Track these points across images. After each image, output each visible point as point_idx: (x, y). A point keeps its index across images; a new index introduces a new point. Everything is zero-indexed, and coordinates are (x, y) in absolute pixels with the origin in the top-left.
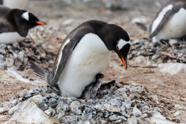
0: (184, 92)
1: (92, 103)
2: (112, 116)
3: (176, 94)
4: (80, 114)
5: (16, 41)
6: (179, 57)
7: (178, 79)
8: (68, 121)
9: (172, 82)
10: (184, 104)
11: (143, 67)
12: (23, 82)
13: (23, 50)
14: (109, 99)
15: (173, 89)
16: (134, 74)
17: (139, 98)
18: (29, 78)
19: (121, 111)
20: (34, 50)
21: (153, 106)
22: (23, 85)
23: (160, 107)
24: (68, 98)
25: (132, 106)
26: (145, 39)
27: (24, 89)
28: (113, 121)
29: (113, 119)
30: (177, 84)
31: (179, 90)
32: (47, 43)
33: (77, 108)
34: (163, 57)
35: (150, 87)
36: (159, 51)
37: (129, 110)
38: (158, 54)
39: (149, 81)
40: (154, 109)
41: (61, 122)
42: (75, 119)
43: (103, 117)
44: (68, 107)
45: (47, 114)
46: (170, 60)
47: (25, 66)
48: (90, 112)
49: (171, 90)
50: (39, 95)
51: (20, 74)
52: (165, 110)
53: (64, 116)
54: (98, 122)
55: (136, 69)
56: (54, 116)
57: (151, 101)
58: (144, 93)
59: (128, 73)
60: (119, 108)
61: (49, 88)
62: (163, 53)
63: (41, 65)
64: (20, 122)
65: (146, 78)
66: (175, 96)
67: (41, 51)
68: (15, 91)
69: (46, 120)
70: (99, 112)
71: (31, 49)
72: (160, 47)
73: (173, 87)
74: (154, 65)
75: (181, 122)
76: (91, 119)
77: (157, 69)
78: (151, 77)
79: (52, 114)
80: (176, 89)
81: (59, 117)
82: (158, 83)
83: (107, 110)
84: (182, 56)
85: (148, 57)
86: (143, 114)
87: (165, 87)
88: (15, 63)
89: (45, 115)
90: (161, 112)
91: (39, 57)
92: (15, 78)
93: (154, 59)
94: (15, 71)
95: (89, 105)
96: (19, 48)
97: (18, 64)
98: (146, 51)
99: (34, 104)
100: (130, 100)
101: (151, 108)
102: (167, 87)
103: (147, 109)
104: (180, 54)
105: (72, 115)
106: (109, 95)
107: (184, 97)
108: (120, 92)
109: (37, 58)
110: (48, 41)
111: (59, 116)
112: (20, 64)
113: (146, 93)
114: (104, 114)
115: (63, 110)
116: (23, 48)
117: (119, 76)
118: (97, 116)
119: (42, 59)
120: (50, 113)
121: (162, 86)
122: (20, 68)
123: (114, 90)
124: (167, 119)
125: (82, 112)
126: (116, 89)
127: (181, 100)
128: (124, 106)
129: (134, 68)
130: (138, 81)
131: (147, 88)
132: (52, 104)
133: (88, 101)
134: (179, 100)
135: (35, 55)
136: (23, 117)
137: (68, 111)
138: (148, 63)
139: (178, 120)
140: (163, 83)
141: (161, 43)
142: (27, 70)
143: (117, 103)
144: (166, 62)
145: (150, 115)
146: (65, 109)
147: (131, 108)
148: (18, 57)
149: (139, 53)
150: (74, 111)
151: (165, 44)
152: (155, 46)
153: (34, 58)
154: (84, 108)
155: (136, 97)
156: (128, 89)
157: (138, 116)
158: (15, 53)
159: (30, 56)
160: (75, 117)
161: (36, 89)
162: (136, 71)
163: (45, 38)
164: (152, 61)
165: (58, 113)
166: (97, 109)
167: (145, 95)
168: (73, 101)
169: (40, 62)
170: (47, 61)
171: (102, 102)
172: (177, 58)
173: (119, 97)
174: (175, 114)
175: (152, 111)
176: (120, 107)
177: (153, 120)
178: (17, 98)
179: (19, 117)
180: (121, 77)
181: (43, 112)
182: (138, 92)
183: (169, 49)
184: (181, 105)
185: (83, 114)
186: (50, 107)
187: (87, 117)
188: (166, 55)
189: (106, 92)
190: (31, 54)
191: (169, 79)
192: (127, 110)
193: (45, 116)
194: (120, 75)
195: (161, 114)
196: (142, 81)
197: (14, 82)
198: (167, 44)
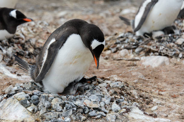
0: (163, 85)
1: (73, 99)
2: (91, 112)
3: (155, 88)
4: (60, 110)
5: (5, 38)
6: (161, 50)
7: (158, 72)
8: (49, 117)
9: (153, 75)
10: (162, 98)
11: (126, 60)
12: (11, 77)
13: (12, 46)
14: (89, 95)
15: (153, 83)
16: (118, 67)
17: (118, 93)
18: (17, 73)
19: (100, 107)
20: (23, 45)
21: (131, 101)
22: (10, 80)
23: (138, 102)
24: (50, 95)
25: (112, 101)
26: (129, 32)
27: (10, 85)
28: (92, 116)
29: (92, 115)
30: (157, 77)
31: (158, 83)
32: (38, 37)
33: (58, 105)
34: (146, 50)
35: (131, 81)
36: (142, 45)
37: (108, 106)
38: (140, 47)
39: (131, 74)
40: (132, 104)
41: (42, 119)
42: (55, 116)
43: (83, 113)
44: (49, 104)
45: (29, 111)
46: (152, 53)
47: (13, 61)
48: (70, 108)
49: (151, 84)
50: (22, 93)
51: (8, 70)
52: (143, 105)
53: (45, 113)
54: (78, 118)
55: (119, 62)
56: (36, 113)
57: (130, 96)
58: (123, 88)
59: (112, 66)
60: (98, 104)
61: (33, 84)
62: (145, 46)
63: (29, 60)
64: (3, 119)
65: (129, 71)
66: (154, 90)
67: (29, 46)
68: (1, 87)
69: (28, 117)
70: (80, 108)
71: (19, 45)
72: (143, 41)
73: (153, 80)
74: (137, 58)
75: (158, 117)
76: (71, 115)
77: (140, 62)
78: (133, 70)
79: (34, 110)
80: (156, 83)
81: (41, 114)
82: (139, 77)
83: (87, 106)
84: (163, 49)
85: (131, 50)
86: (122, 109)
87: (145, 80)
88: (4, 59)
89: (27, 111)
90: (139, 107)
91: (27, 52)
92: (3, 73)
93: (137, 52)
94: (4, 66)
95: (70, 101)
96: (8, 44)
97: (7, 60)
98: (129, 44)
99: (17, 102)
100: (109, 95)
101: (130, 103)
102: (147, 81)
103: (125, 105)
104: (162, 47)
105: (53, 112)
106: (90, 91)
107: (162, 91)
108: (101, 87)
109: (25, 53)
110: (38, 35)
111: (41, 112)
112: (9, 59)
113: (126, 87)
114: (84, 110)
115: (44, 107)
116: (12, 44)
117: (103, 70)
118: (77, 112)
119: (30, 54)
120: (33, 109)
121: (142, 80)
122: (9, 64)
123: (95, 85)
124: (145, 114)
125: (63, 108)
126: (98, 84)
127: (159, 94)
128: (104, 102)
129: (118, 62)
130: (120, 75)
131: (128, 82)
132: (35, 101)
133: (69, 97)
134: (158, 94)
135: (23, 51)
136: (6, 114)
137: (50, 108)
138: (132, 56)
139: (155, 115)
140: (144, 77)
141: (144, 37)
142: (15, 65)
143: (97, 99)
144: (149, 55)
145: (128, 111)
146: (46, 106)
147: (110, 103)
148: (7, 53)
149: (123, 47)
150: (55, 108)
151: (147, 37)
152: (138, 40)
153: (22, 53)
154: (65, 104)
155: (115, 93)
156: (108, 84)
157: (117, 111)
158: (4, 49)
159: (19, 51)
160: (56, 114)
161: (21, 85)
162: (120, 64)
163: (36, 32)
164: (135, 54)
165: (40, 110)
166: (77, 105)
167: (124, 90)
168: (55, 97)
169: (28, 57)
170: (35, 56)
171: (82, 98)
172: (159, 51)
173: (99, 93)
174: (153, 109)
175: (131, 106)
176: (100, 102)
177: (131, 115)
178: (3, 95)
179: (3, 114)
180: (105, 70)
181: (26, 109)
182: (118, 87)
183: (151, 42)
184: (159, 100)
185: (64, 111)
186: (32, 104)
187: (67, 114)
188: (148, 48)
189: (88, 88)
190: (19, 49)
191: (150, 72)
192: (106, 106)
193: (28, 113)
194: (105, 68)
195: (140, 109)
196: (125, 74)
197: (2, 78)
198: (150, 38)
